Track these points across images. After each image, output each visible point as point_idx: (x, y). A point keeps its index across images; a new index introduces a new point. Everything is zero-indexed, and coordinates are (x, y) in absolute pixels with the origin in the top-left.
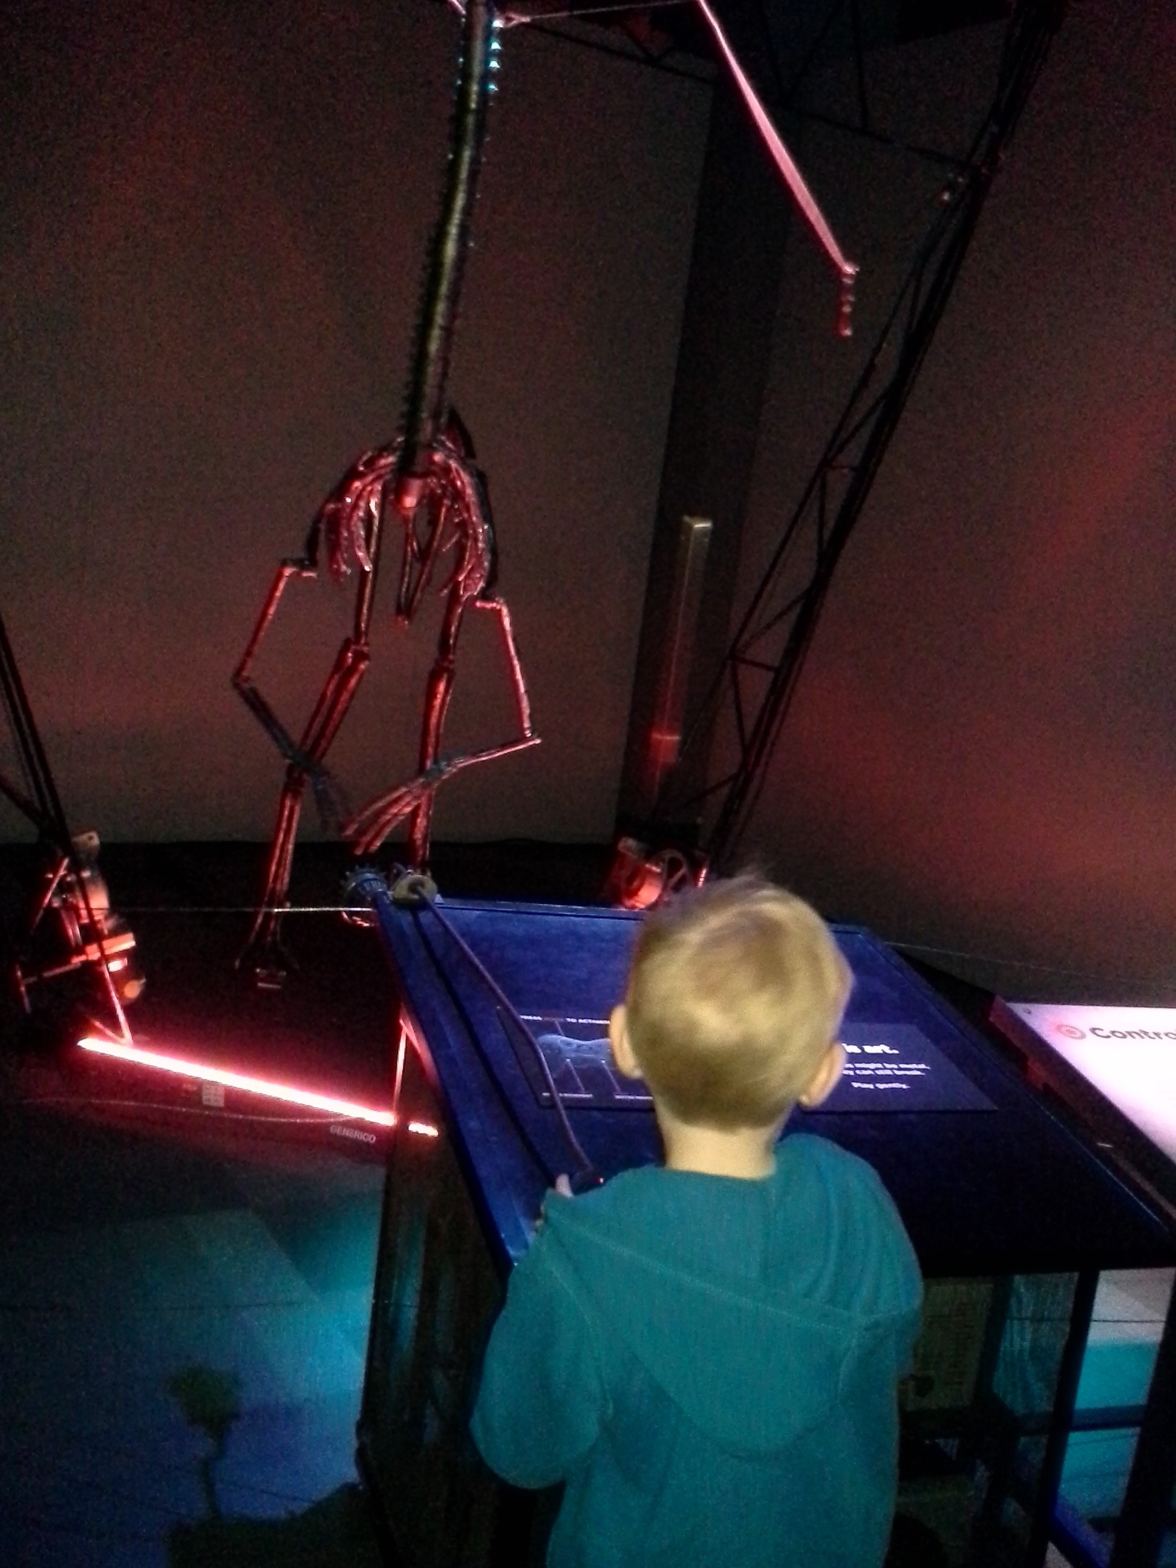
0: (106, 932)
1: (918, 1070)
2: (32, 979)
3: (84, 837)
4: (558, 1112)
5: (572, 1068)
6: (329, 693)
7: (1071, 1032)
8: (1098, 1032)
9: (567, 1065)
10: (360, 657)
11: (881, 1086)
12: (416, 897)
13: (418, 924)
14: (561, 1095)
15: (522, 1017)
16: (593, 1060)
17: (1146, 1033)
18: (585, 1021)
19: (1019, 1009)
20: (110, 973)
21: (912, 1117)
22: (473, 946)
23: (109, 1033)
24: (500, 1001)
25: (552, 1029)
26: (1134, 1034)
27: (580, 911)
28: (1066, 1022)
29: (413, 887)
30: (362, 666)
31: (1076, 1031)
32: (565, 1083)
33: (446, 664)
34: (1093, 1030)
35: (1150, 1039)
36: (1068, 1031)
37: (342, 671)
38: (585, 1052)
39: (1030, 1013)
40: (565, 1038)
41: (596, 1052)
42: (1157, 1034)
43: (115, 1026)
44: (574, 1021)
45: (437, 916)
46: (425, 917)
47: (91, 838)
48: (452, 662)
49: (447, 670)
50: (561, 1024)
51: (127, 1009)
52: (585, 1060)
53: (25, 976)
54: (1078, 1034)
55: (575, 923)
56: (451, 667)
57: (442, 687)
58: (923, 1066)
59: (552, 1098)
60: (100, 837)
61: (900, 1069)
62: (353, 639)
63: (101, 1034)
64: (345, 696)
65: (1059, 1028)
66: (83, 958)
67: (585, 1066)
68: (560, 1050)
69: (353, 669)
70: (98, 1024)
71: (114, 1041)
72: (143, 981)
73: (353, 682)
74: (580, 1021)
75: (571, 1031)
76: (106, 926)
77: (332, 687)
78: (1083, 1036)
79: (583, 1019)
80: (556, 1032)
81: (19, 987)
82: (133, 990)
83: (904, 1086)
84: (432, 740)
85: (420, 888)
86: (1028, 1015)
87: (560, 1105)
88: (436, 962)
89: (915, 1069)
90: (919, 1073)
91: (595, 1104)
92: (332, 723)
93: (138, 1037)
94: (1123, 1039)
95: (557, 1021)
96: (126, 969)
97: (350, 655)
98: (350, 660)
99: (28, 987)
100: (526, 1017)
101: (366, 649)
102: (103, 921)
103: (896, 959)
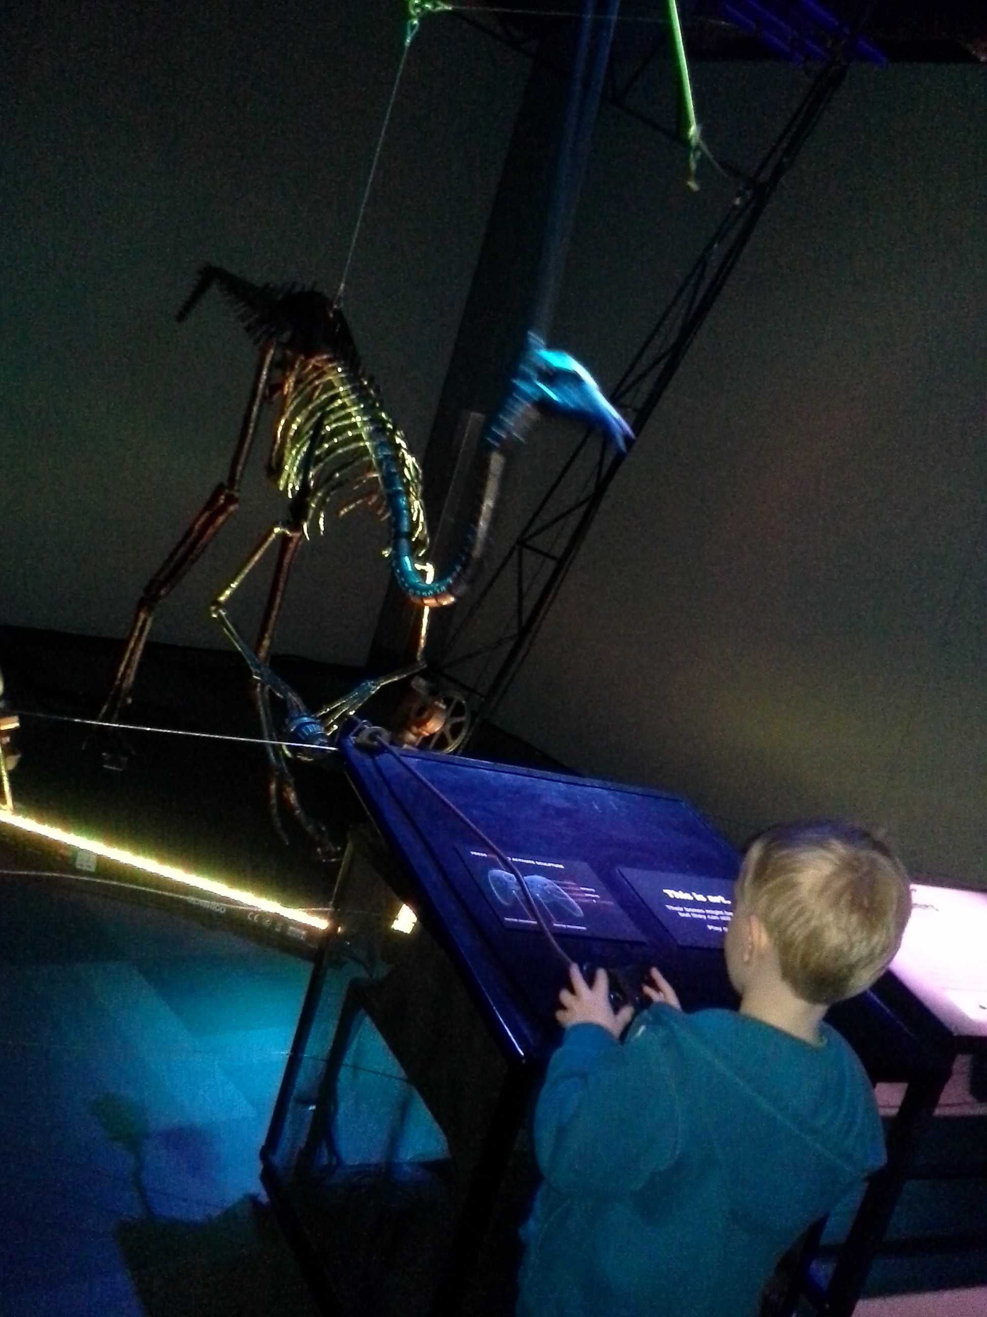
6: (197, 527)
9: (514, 895)
10: (230, 500)
12: (376, 743)
13: (378, 768)
15: (472, 853)
29: (372, 737)
30: (232, 508)
37: (213, 508)
40: (507, 873)
43: (1, 795)
51: (9, 780)
62: (226, 483)
64: (210, 531)
68: (505, 882)
69: (222, 509)
73: (221, 519)
82: (11, 763)
85: (378, 737)
92: (195, 552)
96: (8, 745)
97: (223, 497)
98: (222, 502)
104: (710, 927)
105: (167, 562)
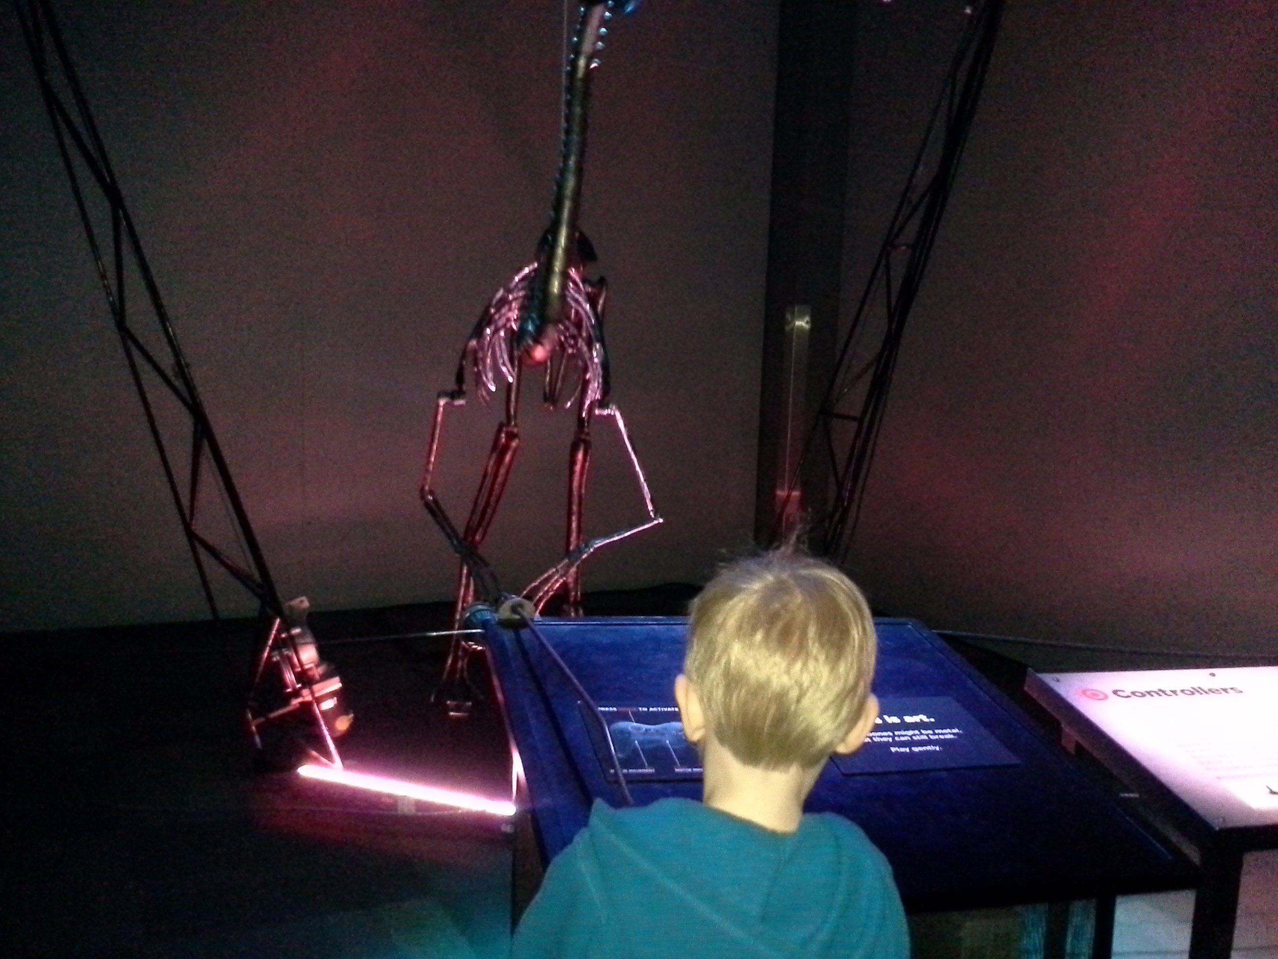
0: (317, 677)
1: (950, 734)
2: (262, 720)
3: (295, 602)
4: (620, 785)
5: (639, 748)
6: (489, 469)
7: (1096, 696)
8: (1119, 693)
9: (635, 746)
10: (511, 436)
11: (916, 749)
12: (517, 617)
13: (519, 640)
14: (625, 771)
15: (600, 709)
16: (658, 741)
17: (1163, 692)
18: (655, 709)
19: (1049, 679)
20: (322, 712)
21: (944, 774)
22: (562, 656)
23: (324, 760)
24: (582, 697)
25: (626, 718)
26: (1153, 693)
27: (661, 620)
28: (1090, 687)
29: (514, 609)
30: (514, 444)
31: (1098, 693)
32: (631, 760)
33: (583, 437)
34: (1115, 692)
35: (1167, 696)
36: (1094, 694)
37: (499, 450)
38: (652, 734)
39: (1058, 681)
40: (635, 724)
41: (663, 734)
42: (1174, 692)
43: (327, 754)
44: (645, 709)
45: (533, 631)
46: (525, 633)
47: (302, 602)
48: (588, 434)
49: (584, 441)
50: (634, 714)
51: (336, 740)
52: (651, 742)
53: (254, 718)
54: (1102, 696)
55: (653, 630)
56: (588, 438)
57: (580, 456)
58: (956, 731)
59: (616, 774)
60: (310, 601)
61: (935, 734)
62: (505, 423)
63: (316, 761)
64: (502, 471)
65: (1084, 692)
66: (300, 700)
67: (651, 746)
68: (629, 733)
69: (506, 447)
70: (314, 753)
71: (325, 765)
72: (352, 716)
73: (508, 458)
74: (651, 709)
75: (642, 718)
76: (318, 672)
77: (492, 463)
78: (1106, 697)
79: (653, 707)
80: (629, 720)
81: (250, 727)
82: (343, 724)
83: (937, 748)
84: (575, 500)
85: (519, 609)
86: (1058, 683)
87: (622, 778)
88: (531, 669)
89: (948, 734)
90: (952, 736)
91: (654, 778)
93: (348, 762)
94: (1142, 698)
95: (629, 711)
96: (337, 707)
97: (503, 435)
98: (504, 440)
99: (257, 727)
100: (603, 709)
101: (515, 430)
102: (314, 669)
103: (939, 642)
104: (893, 749)
105: (473, 512)
